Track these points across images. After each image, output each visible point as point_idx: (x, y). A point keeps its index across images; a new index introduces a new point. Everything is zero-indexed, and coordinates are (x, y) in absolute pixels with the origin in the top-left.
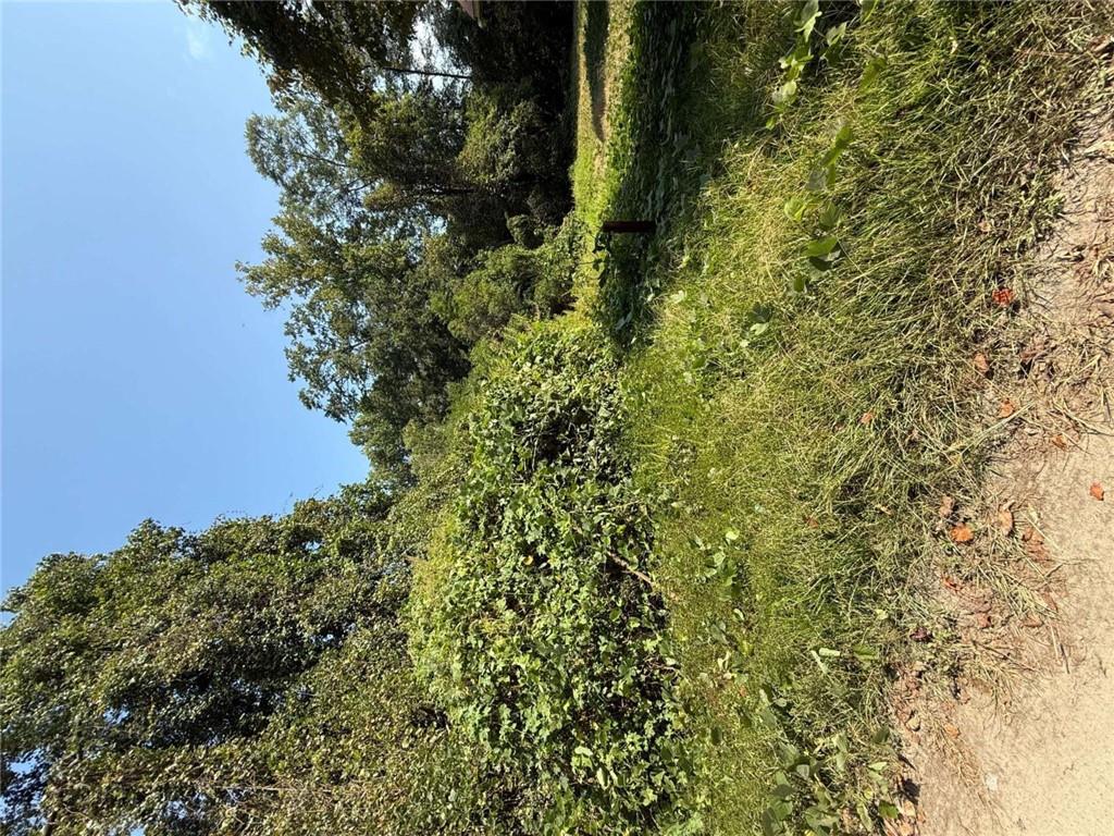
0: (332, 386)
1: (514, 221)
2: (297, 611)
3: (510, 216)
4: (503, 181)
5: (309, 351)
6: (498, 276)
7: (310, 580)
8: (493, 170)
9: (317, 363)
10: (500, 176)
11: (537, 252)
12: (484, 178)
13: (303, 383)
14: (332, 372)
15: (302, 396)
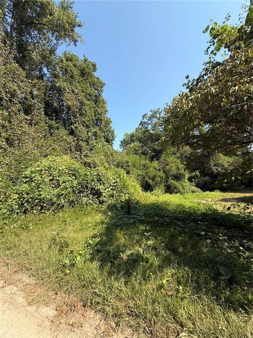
0: (150, 122)
1: (197, 173)
2: (78, 123)
3: (199, 172)
4: (212, 169)
5: (160, 114)
6: (178, 169)
7: (87, 125)
8: (215, 165)
9: (156, 117)
10: (213, 168)
11: (186, 180)
12: (212, 163)
13: (150, 114)
14: (153, 121)
15: (146, 114)
